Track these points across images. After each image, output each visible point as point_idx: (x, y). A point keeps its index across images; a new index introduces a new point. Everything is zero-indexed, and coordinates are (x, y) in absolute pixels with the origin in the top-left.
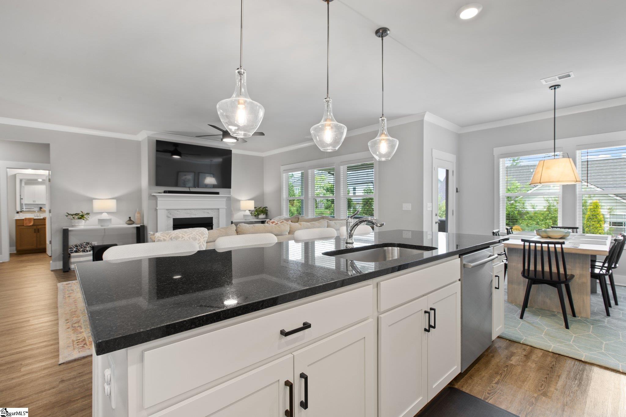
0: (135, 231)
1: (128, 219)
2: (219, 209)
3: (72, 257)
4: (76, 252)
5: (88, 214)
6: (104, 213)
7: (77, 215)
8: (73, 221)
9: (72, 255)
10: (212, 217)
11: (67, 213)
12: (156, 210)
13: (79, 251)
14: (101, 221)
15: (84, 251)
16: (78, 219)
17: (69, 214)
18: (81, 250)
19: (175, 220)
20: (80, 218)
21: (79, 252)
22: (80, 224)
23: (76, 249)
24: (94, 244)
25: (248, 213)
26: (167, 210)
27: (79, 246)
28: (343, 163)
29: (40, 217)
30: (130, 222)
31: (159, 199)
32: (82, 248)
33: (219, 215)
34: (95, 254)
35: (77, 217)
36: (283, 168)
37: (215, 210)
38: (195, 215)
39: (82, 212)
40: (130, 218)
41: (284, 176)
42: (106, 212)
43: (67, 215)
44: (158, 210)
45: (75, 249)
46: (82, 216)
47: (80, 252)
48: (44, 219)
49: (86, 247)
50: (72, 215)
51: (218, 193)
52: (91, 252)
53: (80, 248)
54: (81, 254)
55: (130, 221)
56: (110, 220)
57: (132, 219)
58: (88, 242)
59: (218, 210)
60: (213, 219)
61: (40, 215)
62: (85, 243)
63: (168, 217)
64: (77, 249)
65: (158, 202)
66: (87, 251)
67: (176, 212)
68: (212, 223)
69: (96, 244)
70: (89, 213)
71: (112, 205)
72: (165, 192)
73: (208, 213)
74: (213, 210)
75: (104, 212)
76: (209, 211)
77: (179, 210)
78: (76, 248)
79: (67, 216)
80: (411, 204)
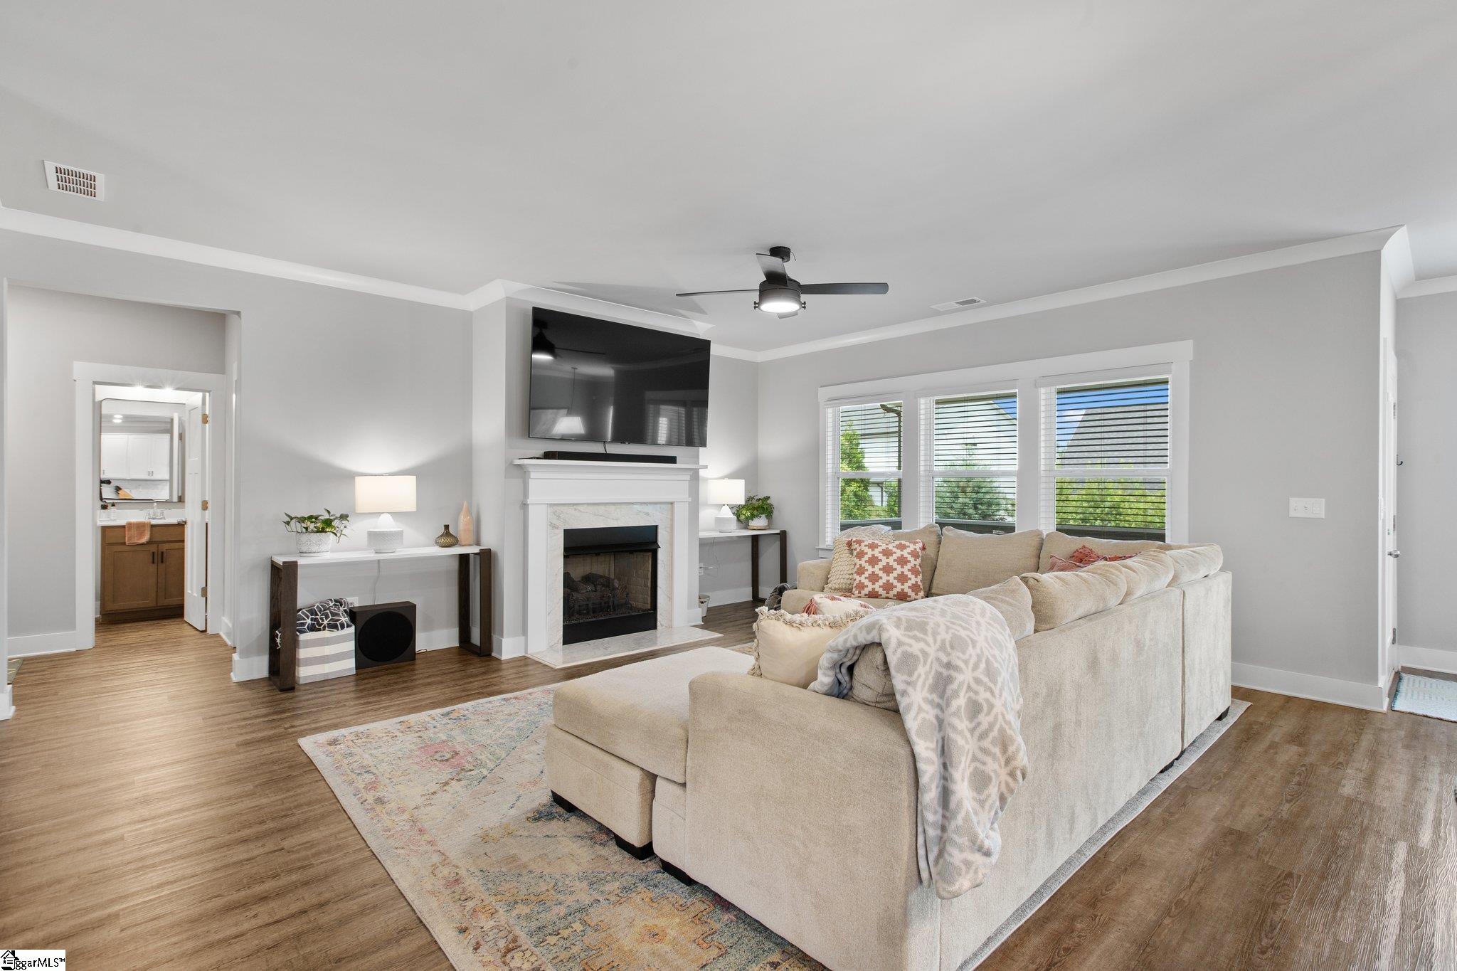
0: (455, 565)
1: (442, 530)
2: (672, 503)
3: (301, 644)
4: (312, 628)
5: (344, 517)
6: (382, 515)
7: (314, 520)
8: (305, 537)
9: (302, 637)
10: (656, 527)
11: (287, 515)
12: (524, 506)
13: (320, 625)
14: (375, 537)
15: (335, 627)
16: (318, 532)
17: (292, 519)
18: (325, 622)
19: (569, 534)
20: (323, 531)
21: (320, 630)
22: (324, 548)
23: (312, 619)
24: (351, 604)
25: (727, 513)
26: (551, 505)
27: (320, 611)
28: (1046, 379)
29: (164, 518)
30: (449, 540)
31: (533, 475)
32: (327, 617)
33: (672, 520)
34: (358, 633)
35: (312, 526)
36: (824, 393)
37: (663, 506)
38: (617, 519)
39: (329, 512)
40: (447, 527)
41: (830, 415)
42: (389, 513)
43: (289, 519)
44: (530, 506)
45: (309, 621)
46: (328, 523)
47: (324, 629)
48: (181, 525)
49: (338, 615)
50: (302, 520)
51: (672, 460)
52: (352, 630)
53: (322, 619)
54: (326, 634)
55: (448, 537)
56: (398, 535)
57: (451, 530)
58: (337, 598)
59: (670, 506)
60: (660, 531)
61: (162, 514)
62: (331, 600)
63: (554, 527)
64: (316, 619)
65: (533, 485)
66: (343, 627)
67: (571, 510)
68: (655, 542)
69: (356, 605)
70: (347, 516)
71: (405, 492)
72: (548, 455)
73: (647, 514)
74: (658, 506)
75: (383, 513)
76: (649, 509)
77: (579, 508)
78: (311, 617)
79: (288, 523)
80: (1324, 500)
